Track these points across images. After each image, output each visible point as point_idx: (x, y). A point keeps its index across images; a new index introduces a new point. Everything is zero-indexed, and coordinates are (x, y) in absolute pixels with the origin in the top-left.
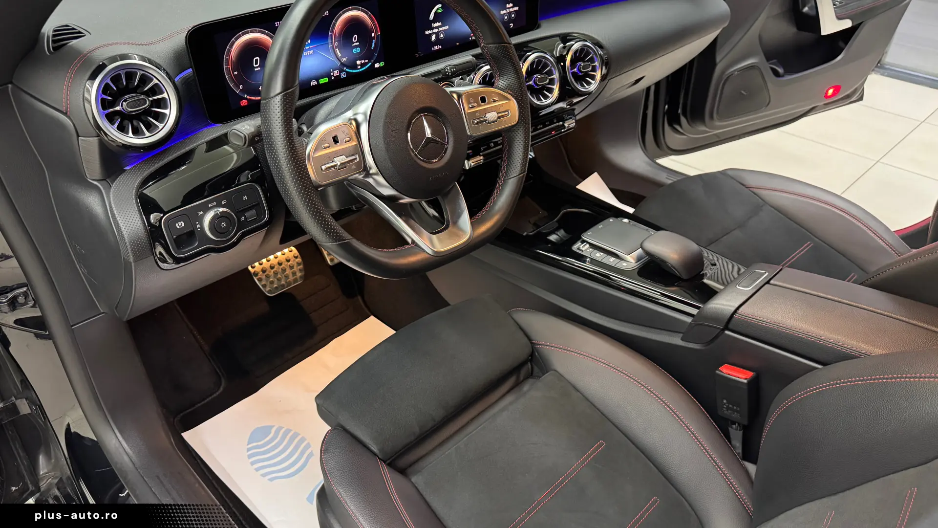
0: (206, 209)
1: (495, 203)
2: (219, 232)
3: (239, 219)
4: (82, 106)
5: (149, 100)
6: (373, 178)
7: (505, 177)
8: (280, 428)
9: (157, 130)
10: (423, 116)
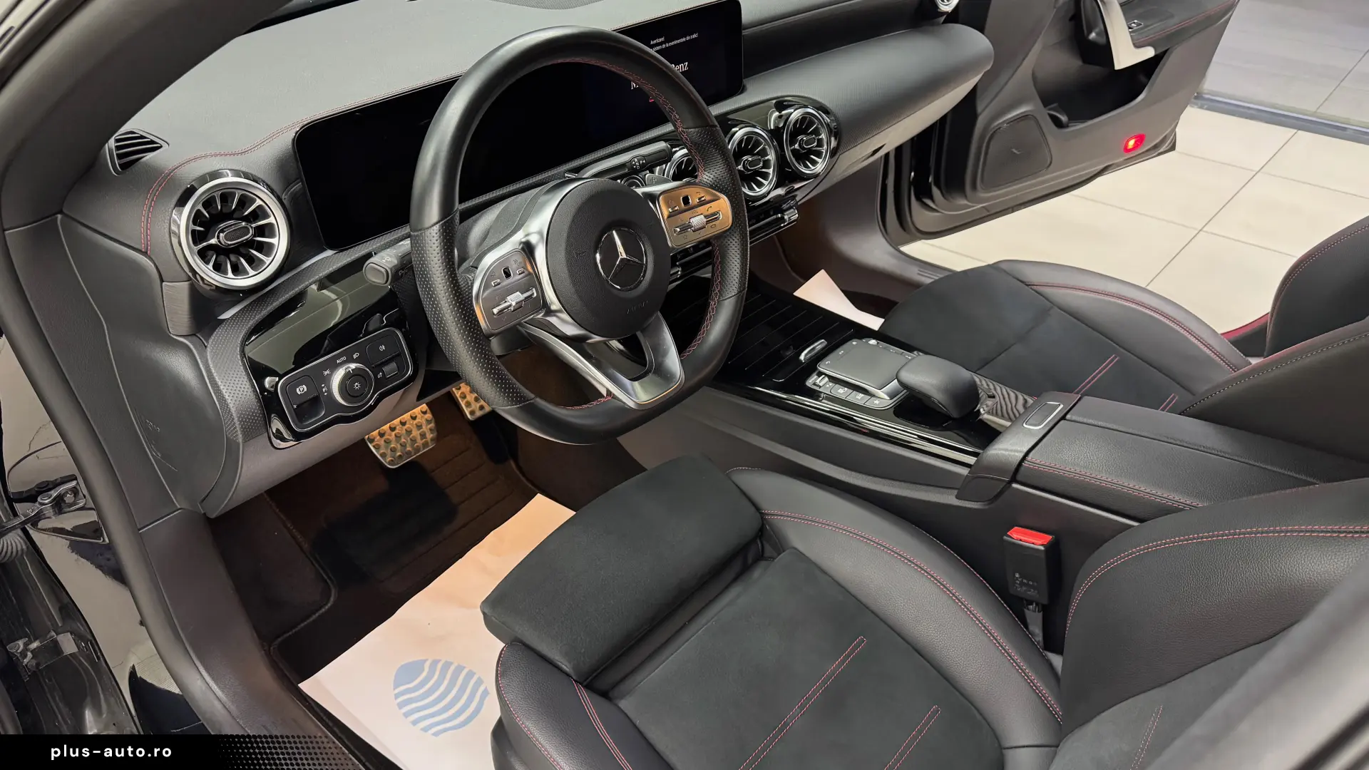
0: (334, 366)
1: (708, 332)
2: (349, 395)
3: (376, 376)
4: (168, 242)
5: (252, 227)
6: (557, 317)
7: (719, 298)
8: (435, 662)
9: (263, 266)
10: (614, 232)
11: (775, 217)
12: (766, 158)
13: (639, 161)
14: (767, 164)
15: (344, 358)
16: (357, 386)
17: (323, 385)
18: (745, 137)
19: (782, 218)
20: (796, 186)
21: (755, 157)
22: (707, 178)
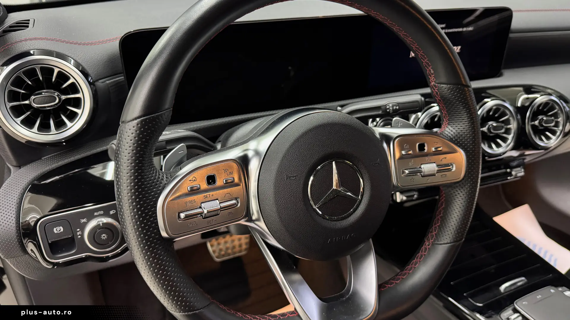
5: (60, 98)
10: (334, 163)
11: (504, 171)
12: (509, 127)
13: (393, 106)
14: (508, 131)
15: (102, 212)
16: (104, 237)
17: (78, 230)
18: (494, 107)
19: (510, 174)
20: (527, 153)
21: (499, 124)
22: (449, 130)
